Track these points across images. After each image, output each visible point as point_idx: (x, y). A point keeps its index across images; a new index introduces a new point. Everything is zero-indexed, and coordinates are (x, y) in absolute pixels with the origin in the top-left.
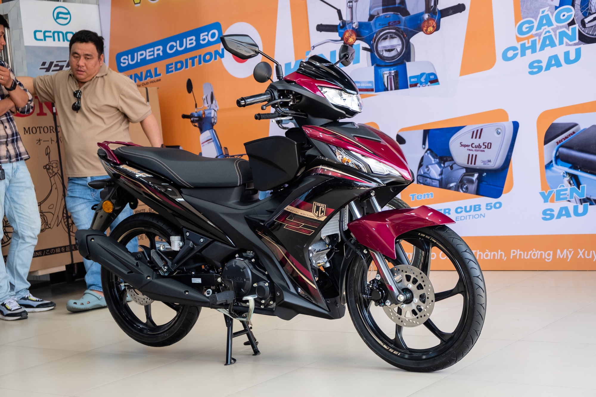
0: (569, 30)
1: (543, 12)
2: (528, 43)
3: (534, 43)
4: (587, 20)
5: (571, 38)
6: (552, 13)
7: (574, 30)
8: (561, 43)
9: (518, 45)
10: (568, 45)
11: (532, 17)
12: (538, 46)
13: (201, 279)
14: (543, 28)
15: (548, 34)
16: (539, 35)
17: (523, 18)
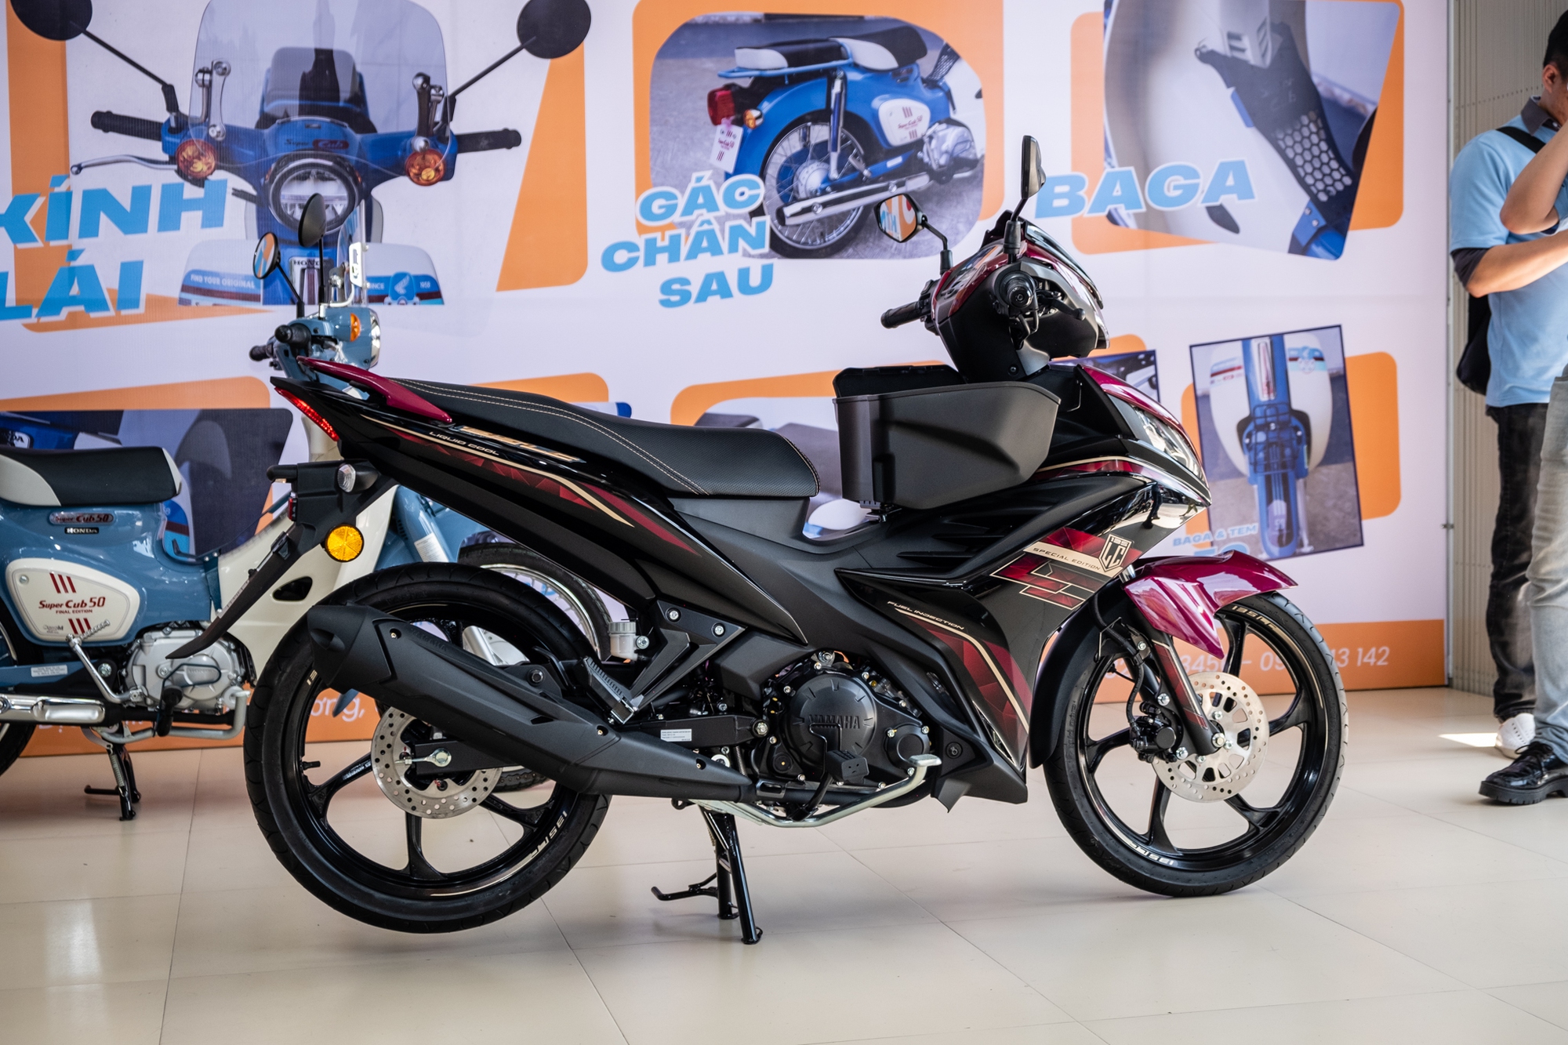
0: (751, 226)
1: (699, 180)
2: (663, 239)
3: (675, 241)
4: (788, 211)
5: (755, 243)
6: (718, 186)
7: (761, 226)
8: (733, 248)
9: (640, 241)
10: (746, 254)
11: (675, 187)
12: (684, 250)
13: (690, 730)
14: (697, 212)
15: (706, 227)
16: (688, 226)
17: (655, 185)
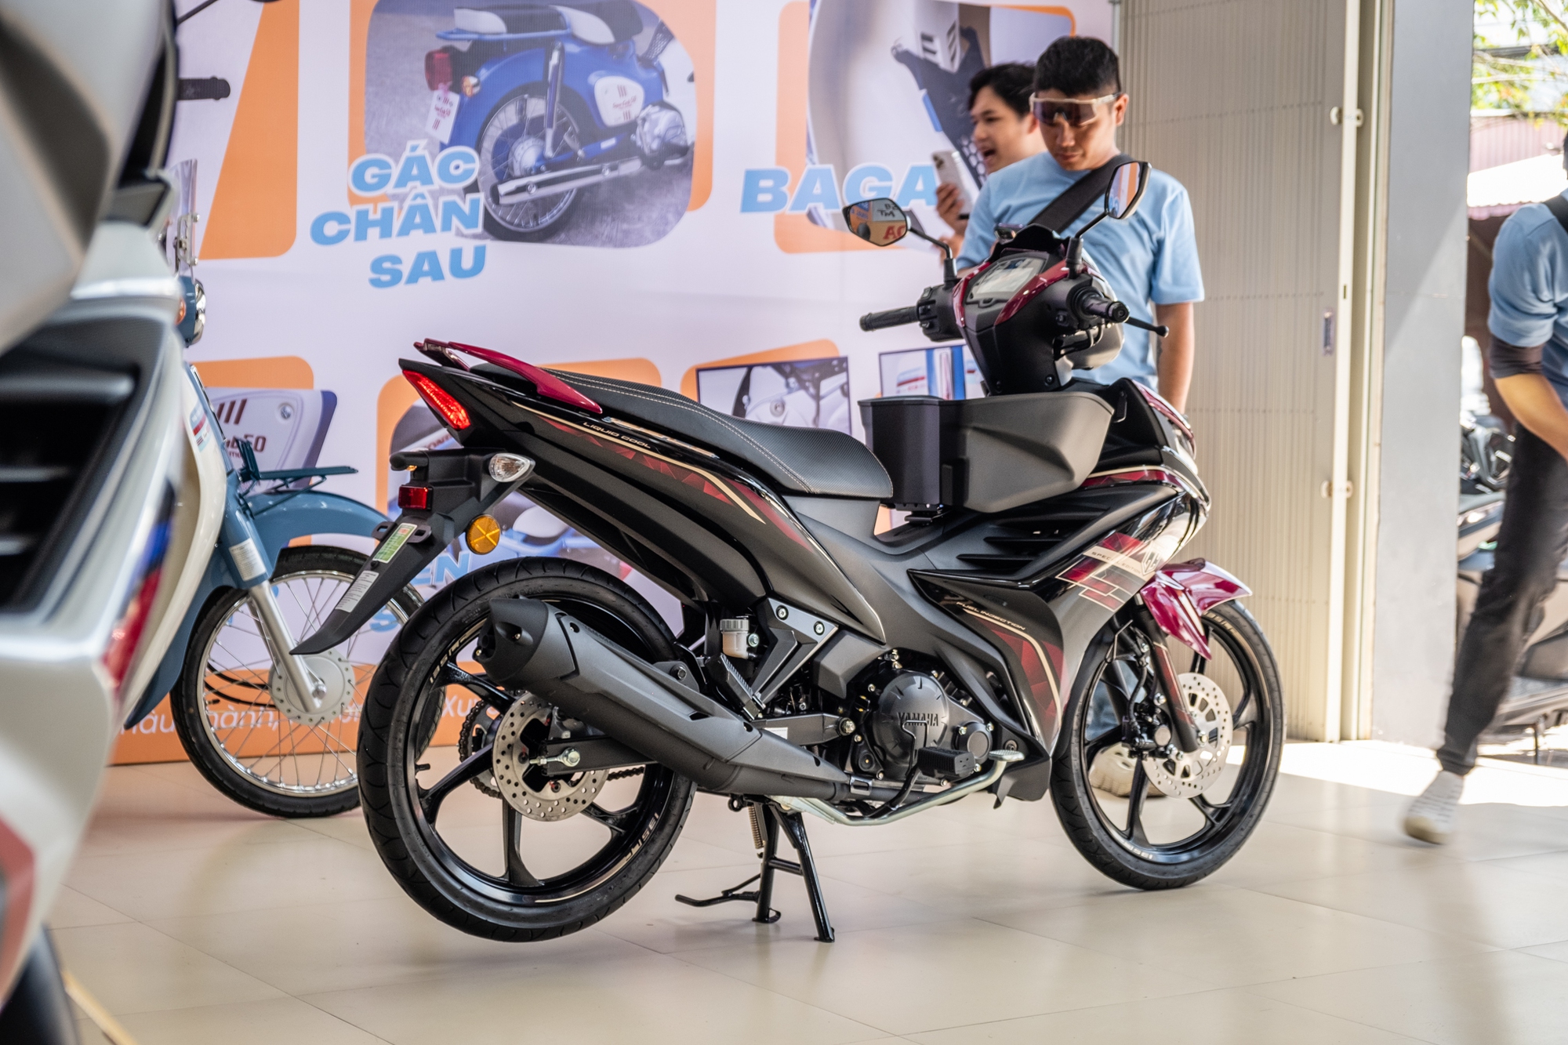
0: (464, 202)
1: (414, 149)
2: (375, 211)
3: (388, 214)
4: (503, 189)
5: (469, 222)
6: (433, 157)
7: (475, 203)
8: (447, 227)
9: (351, 213)
10: (459, 234)
11: (390, 155)
12: (397, 225)
13: (786, 729)
14: (410, 184)
15: (419, 201)
16: (401, 199)
17: (369, 152)
